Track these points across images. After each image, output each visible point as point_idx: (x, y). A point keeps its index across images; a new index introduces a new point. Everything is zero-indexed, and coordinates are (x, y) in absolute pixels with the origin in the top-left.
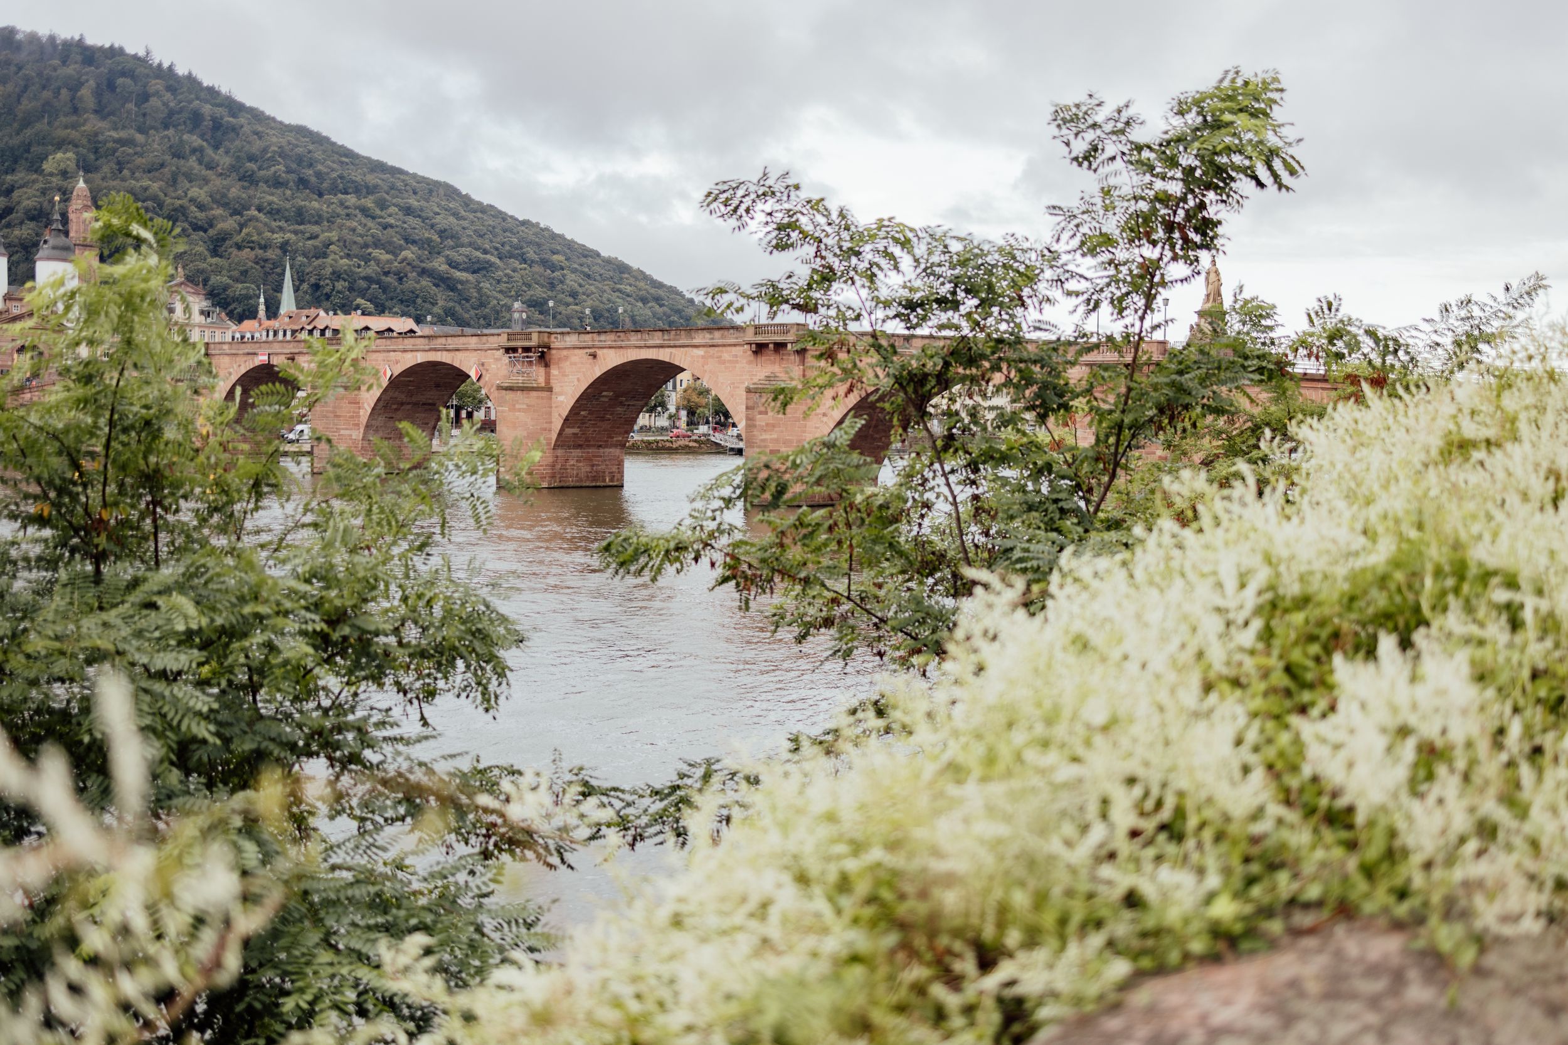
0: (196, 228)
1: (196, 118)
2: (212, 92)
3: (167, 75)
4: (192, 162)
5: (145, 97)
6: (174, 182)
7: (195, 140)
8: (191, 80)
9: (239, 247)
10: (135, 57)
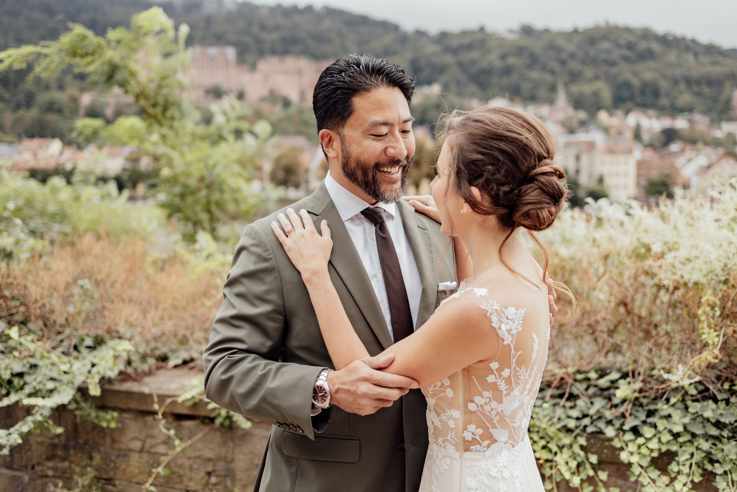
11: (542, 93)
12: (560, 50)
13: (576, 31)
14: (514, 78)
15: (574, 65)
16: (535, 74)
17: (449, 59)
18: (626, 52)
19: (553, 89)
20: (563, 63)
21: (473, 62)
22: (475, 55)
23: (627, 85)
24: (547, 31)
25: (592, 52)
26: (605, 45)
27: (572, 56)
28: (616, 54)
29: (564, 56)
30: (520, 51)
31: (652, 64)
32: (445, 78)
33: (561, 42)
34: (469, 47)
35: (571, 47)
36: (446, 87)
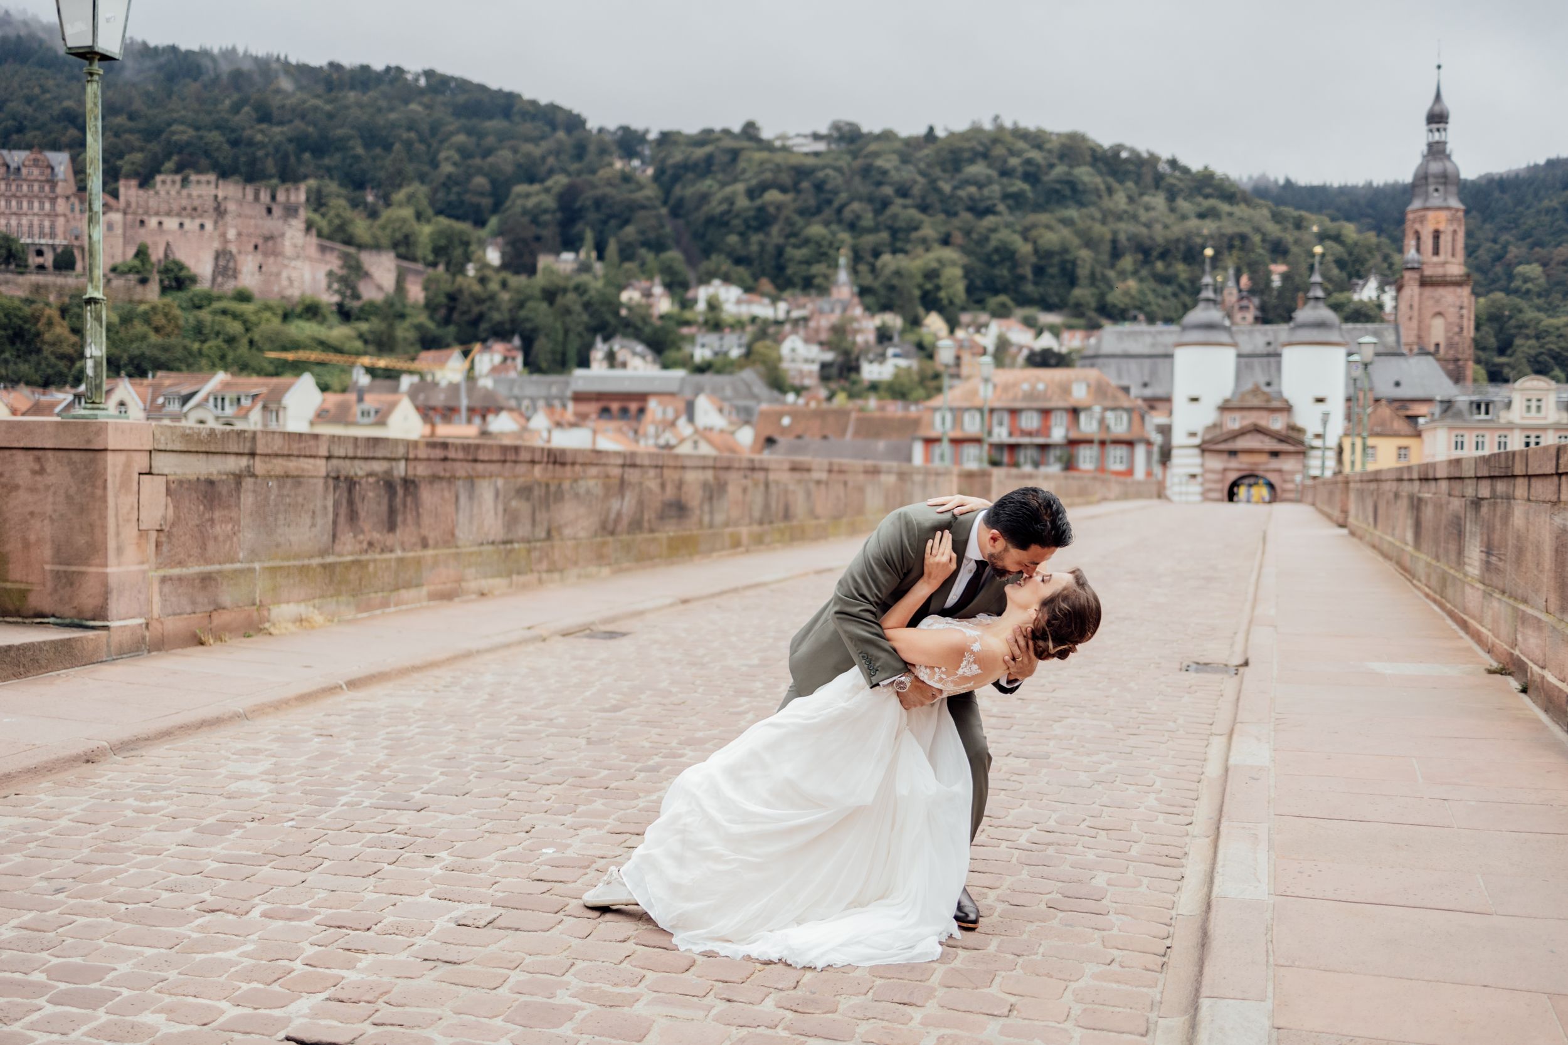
12: (881, 178)
14: (775, 234)
20: (882, 206)
21: (704, 198)
22: (708, 184)
23: (1007, 255)
25: (947, 186)
26: (978, 169)
28: (994, 191)
30: (798, 178)
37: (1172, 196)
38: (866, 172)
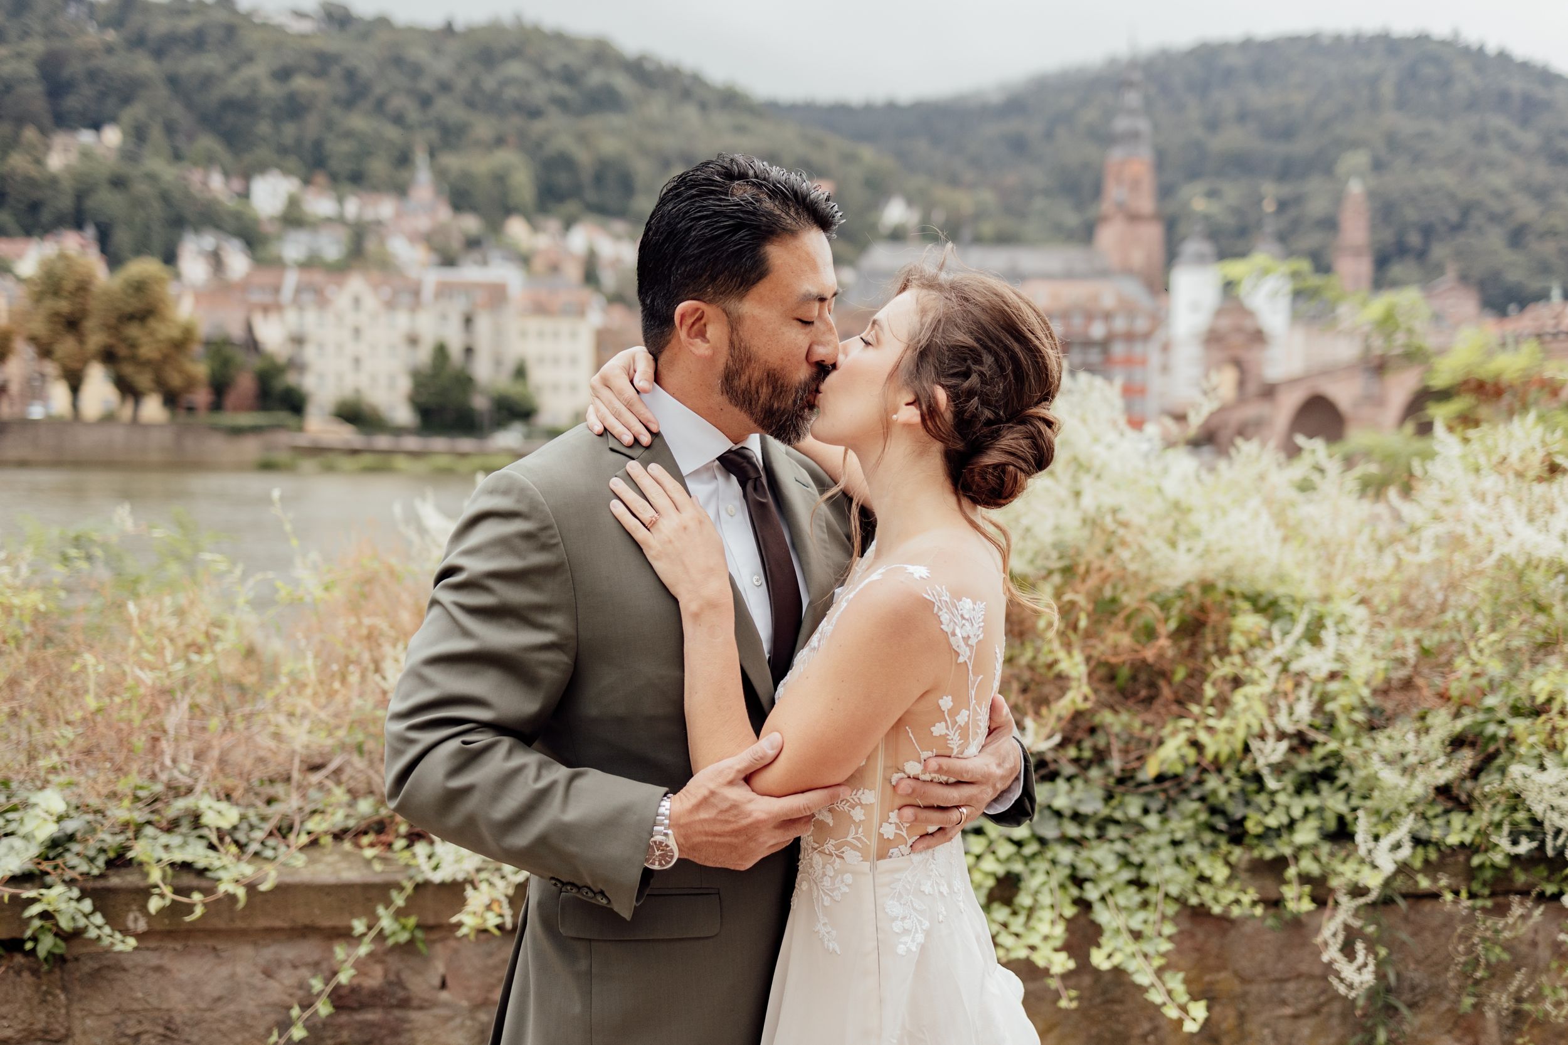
0: (1494, 218)
1: (1503, 99)
2: (1525, 68)
3: (1477, 56)
4: (1496, 150)
5: (1446, 82)
6: (1472, 170)
7: (1498, 121)
8: (1503, 58)
9: (1542, 236)
10: (1444, 43)
11: (378, 166)
12: (416, 71)
13: (449, 30)
14: (312, 125)
15: (448, 108)
16: (358, 122)
17: (145, 65)
18: (562, 90)
19: (404, 160)
20: (425, 101)
21: (207, 81)
22: (210, 62)
23: (564, 162)
24: (383, 22)
25: (489, 83)
26: (516, 69)
27: (445, 87)
28: (540, 92)
29: (426, 85)
30: (323, 63)
31: (616, 120)
32: (136, 111)
33: (419, 53)
34: (197, 41)
35: (442, 67)
36: (138, 134)
37: (703, 106)
38: (398, 61)
